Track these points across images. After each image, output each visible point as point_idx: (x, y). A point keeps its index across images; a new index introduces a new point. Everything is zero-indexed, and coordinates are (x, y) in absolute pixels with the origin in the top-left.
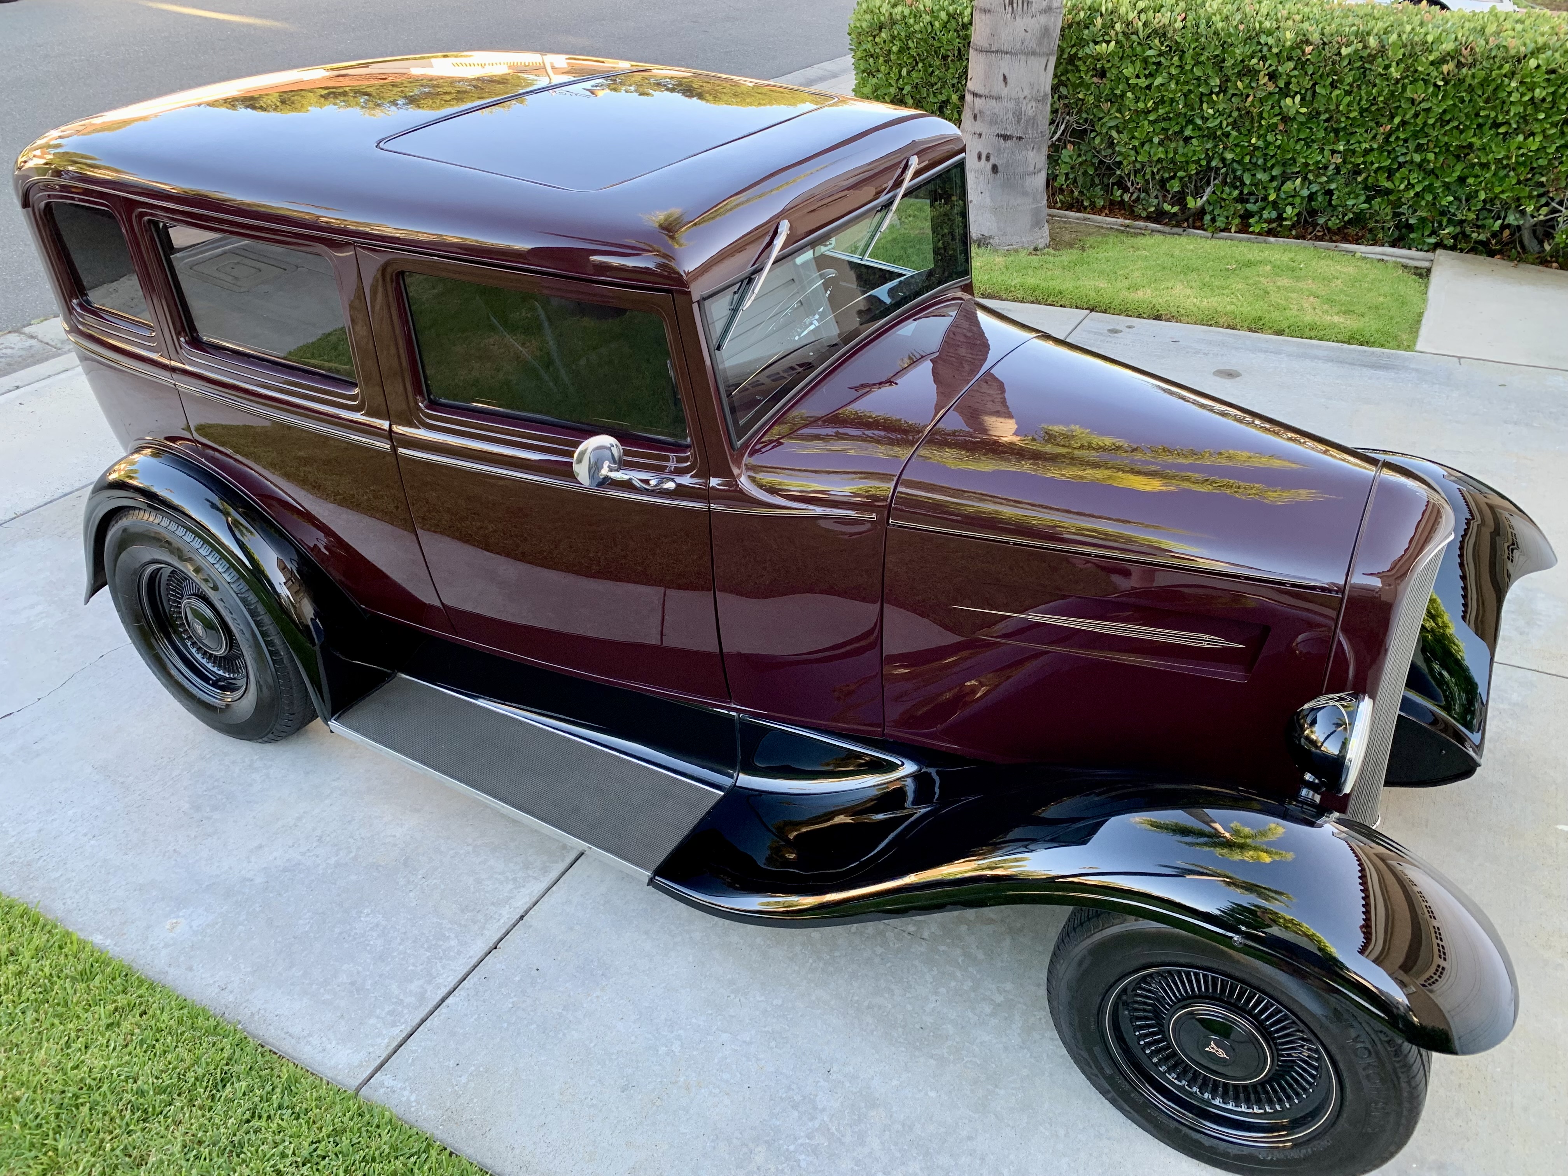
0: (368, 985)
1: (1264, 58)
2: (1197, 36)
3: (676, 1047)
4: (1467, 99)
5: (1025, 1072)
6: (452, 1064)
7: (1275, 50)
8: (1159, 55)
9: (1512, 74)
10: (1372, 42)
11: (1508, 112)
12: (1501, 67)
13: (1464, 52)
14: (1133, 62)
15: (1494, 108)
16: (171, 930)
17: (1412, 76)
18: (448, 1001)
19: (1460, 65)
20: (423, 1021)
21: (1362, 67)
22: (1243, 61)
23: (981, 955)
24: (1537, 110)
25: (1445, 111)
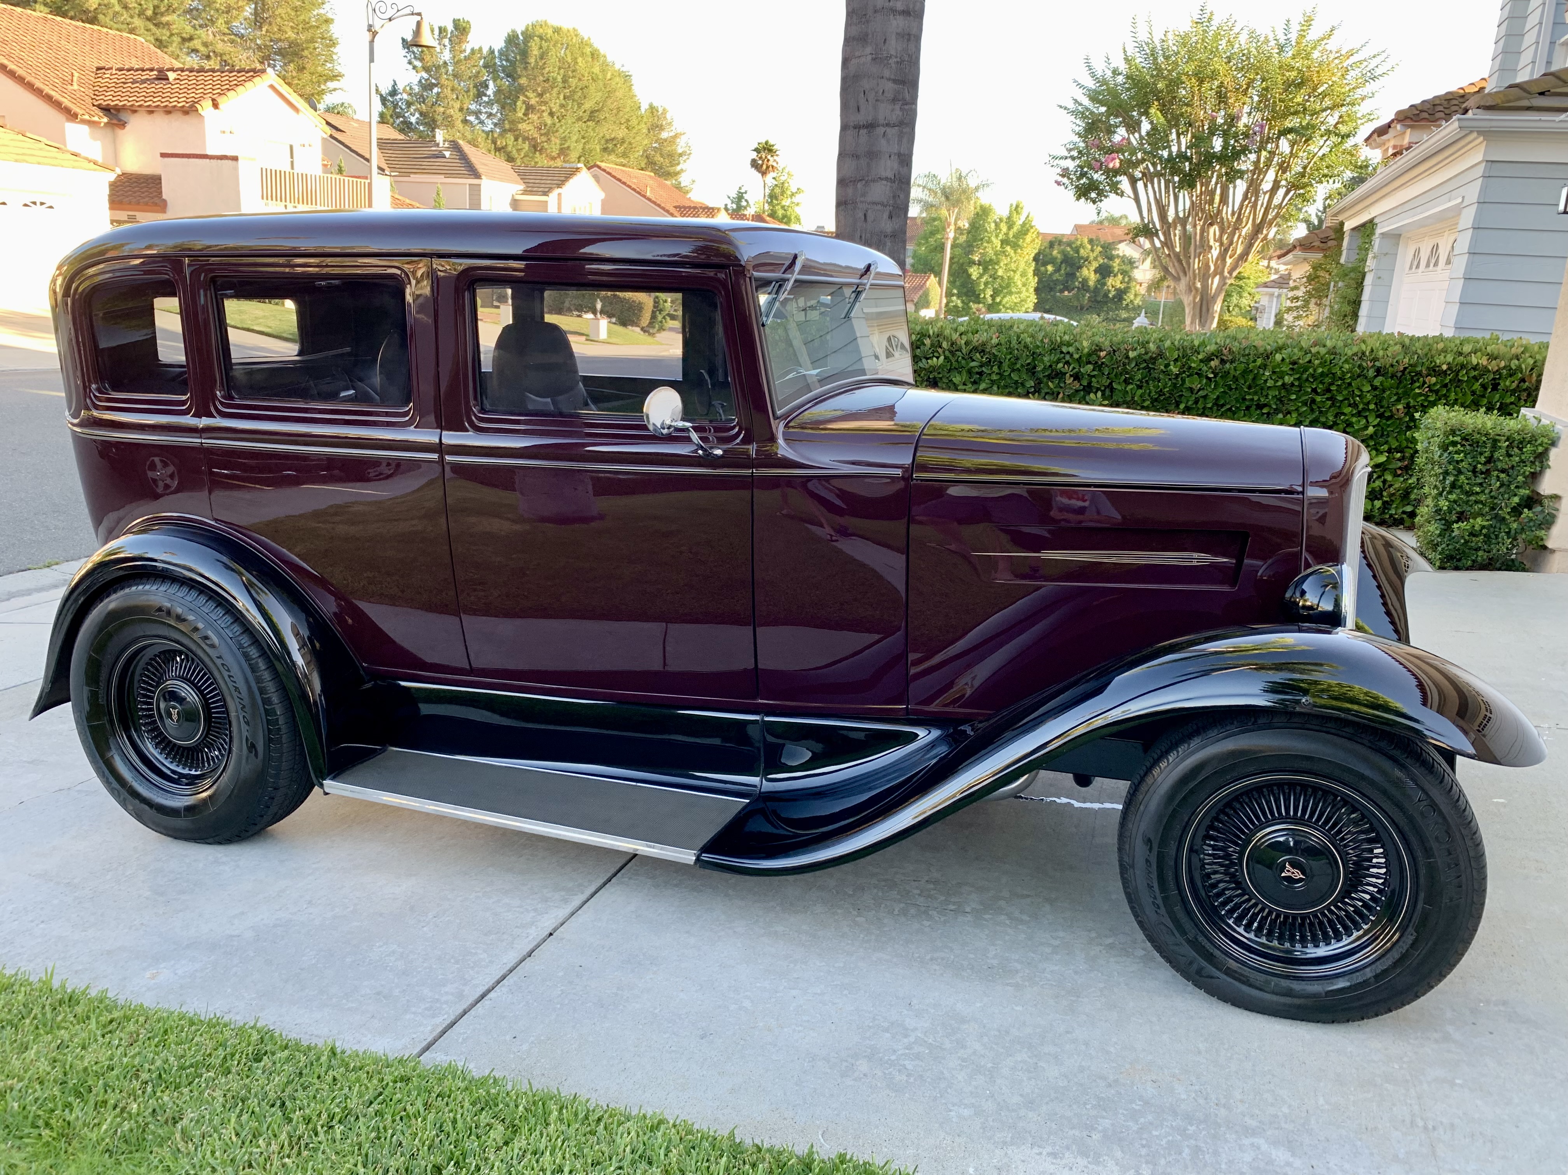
0: (396, 992)
1: (1067, 363)
2: (1010, 351)
3: (747, 1004)
4: (1233, 387)
5: (1102, 985)
6: (508, 1038)
7: (1076, 356)
8: (981, 366)
9: (1264, 367)
10: (1152, 347)
11: (1267, 396)
12: (1254, 361)
13: (1225, 352)
14: (960, 373)
15: (1255, 393)
16: (153, 978)
17: (1186, 369)
18: (492, 995)
19: (1223, 362)
20: (465, 1013)
21: (1147, 367)
22: (1051, 366)
23: (1025, 917)
24: (1289, 393)
25: (1218, 398)
